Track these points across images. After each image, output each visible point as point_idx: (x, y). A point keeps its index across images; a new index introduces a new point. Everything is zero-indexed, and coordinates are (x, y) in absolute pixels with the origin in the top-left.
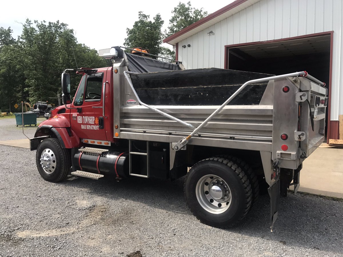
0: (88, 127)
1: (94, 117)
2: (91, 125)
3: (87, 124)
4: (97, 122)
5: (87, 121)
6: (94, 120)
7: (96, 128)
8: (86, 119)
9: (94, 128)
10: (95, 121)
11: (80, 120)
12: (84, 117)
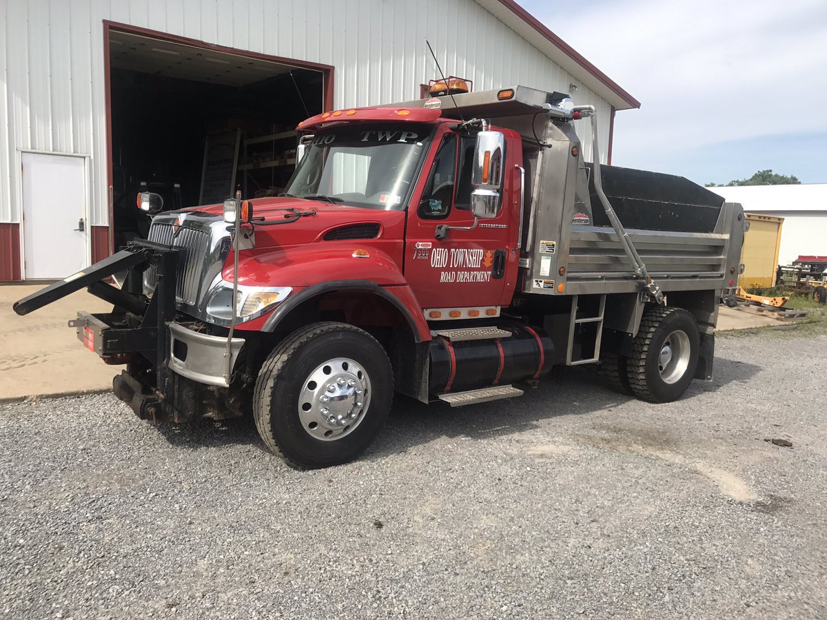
0: (463, 277)
1: (482, 250)
2: (470, 270)
3: (460, 269)
4: (488, 264)
5: (461, 259)
6: (481, 259)
7: (483, 277)
8: (460, 255)
9: (478, 277)
10: (483, 260)
11: (439, 258)
12: (453, 250)
